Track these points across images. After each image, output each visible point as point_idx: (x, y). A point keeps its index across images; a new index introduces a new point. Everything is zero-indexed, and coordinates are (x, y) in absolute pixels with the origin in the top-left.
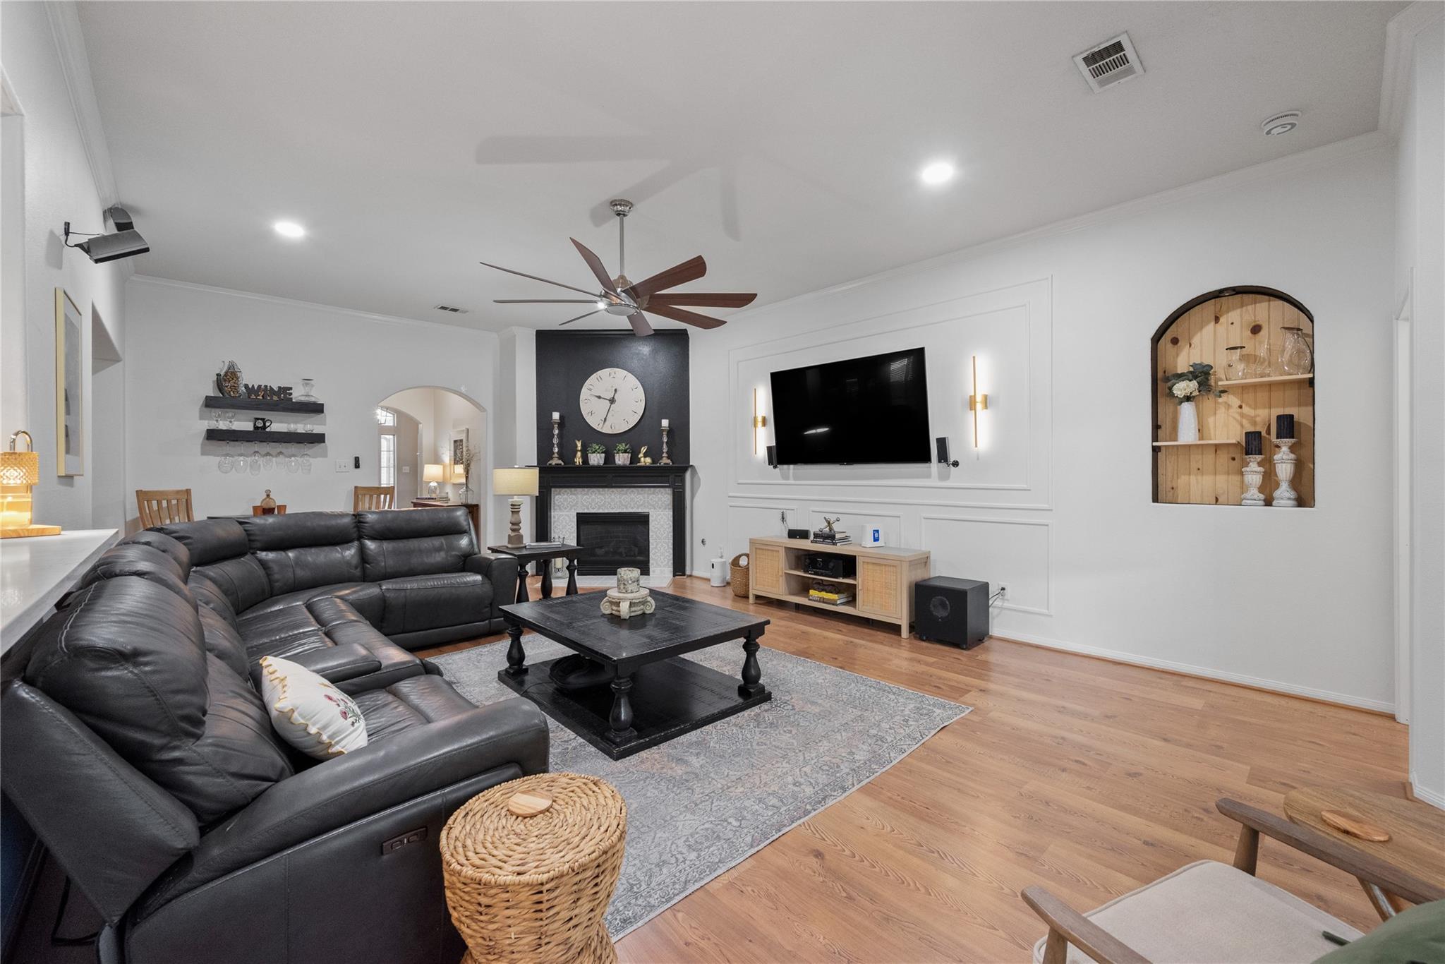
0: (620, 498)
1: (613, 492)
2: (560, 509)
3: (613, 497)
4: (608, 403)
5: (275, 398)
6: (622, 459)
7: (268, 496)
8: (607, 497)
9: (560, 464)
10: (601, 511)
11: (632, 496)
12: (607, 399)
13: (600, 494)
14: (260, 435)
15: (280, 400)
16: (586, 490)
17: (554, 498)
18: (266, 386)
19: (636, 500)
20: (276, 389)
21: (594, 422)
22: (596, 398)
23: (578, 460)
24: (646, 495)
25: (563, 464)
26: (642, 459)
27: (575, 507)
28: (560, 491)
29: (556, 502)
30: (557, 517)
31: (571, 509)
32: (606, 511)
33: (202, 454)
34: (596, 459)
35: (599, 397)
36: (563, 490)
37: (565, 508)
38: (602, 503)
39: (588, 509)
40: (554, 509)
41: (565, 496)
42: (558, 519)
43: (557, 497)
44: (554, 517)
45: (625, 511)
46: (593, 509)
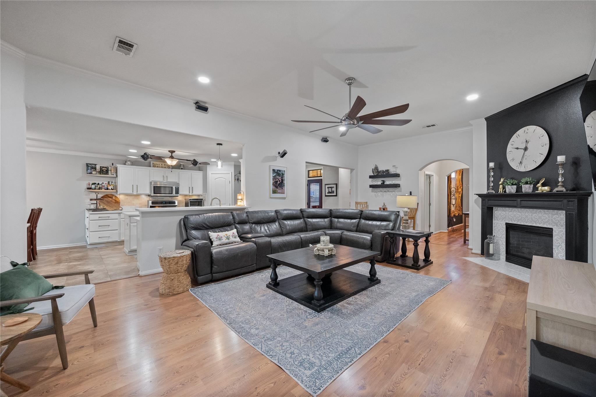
0: (532, 216)
1: (527, 211)
2: (497, 219)
3: (527, 214)
4: (523, 151)
5: (384, 174)
6: (527, 189)
7: (384, 204)
8: (523, 214)
9: (493, 193)
10: (519, 223)
11: (540, 215)
12: (522, 149)
13: (519, 212)
14: (383, 186)
15: (387, 174)
16: (511, 209)
17: (494, 213)
18: (382, 170)
19: (543, 218)
20: (385, 171)
21: (514, 165)
22: (516, 150)
23: (501, 190)
24: (550, 215)
25: (494, 192)
26: (540, 188)
27: (505, 219)
28: (497, 208)
29: (495, 215)
30: (495, 224)
31: (502, 220)
32: (522, 224)
33: (372, 192)
34: (511, 189)
35: (517, 148)
36: (499, 208)
37: (500, 219)
38: (520, 218)
39: (511, 221)
40: (494, 219)
41: (500, 212)
42: (496, 225)
43: (496, 212)
44: (494, 224)
45: (534, 225)
46: (515, 221)
